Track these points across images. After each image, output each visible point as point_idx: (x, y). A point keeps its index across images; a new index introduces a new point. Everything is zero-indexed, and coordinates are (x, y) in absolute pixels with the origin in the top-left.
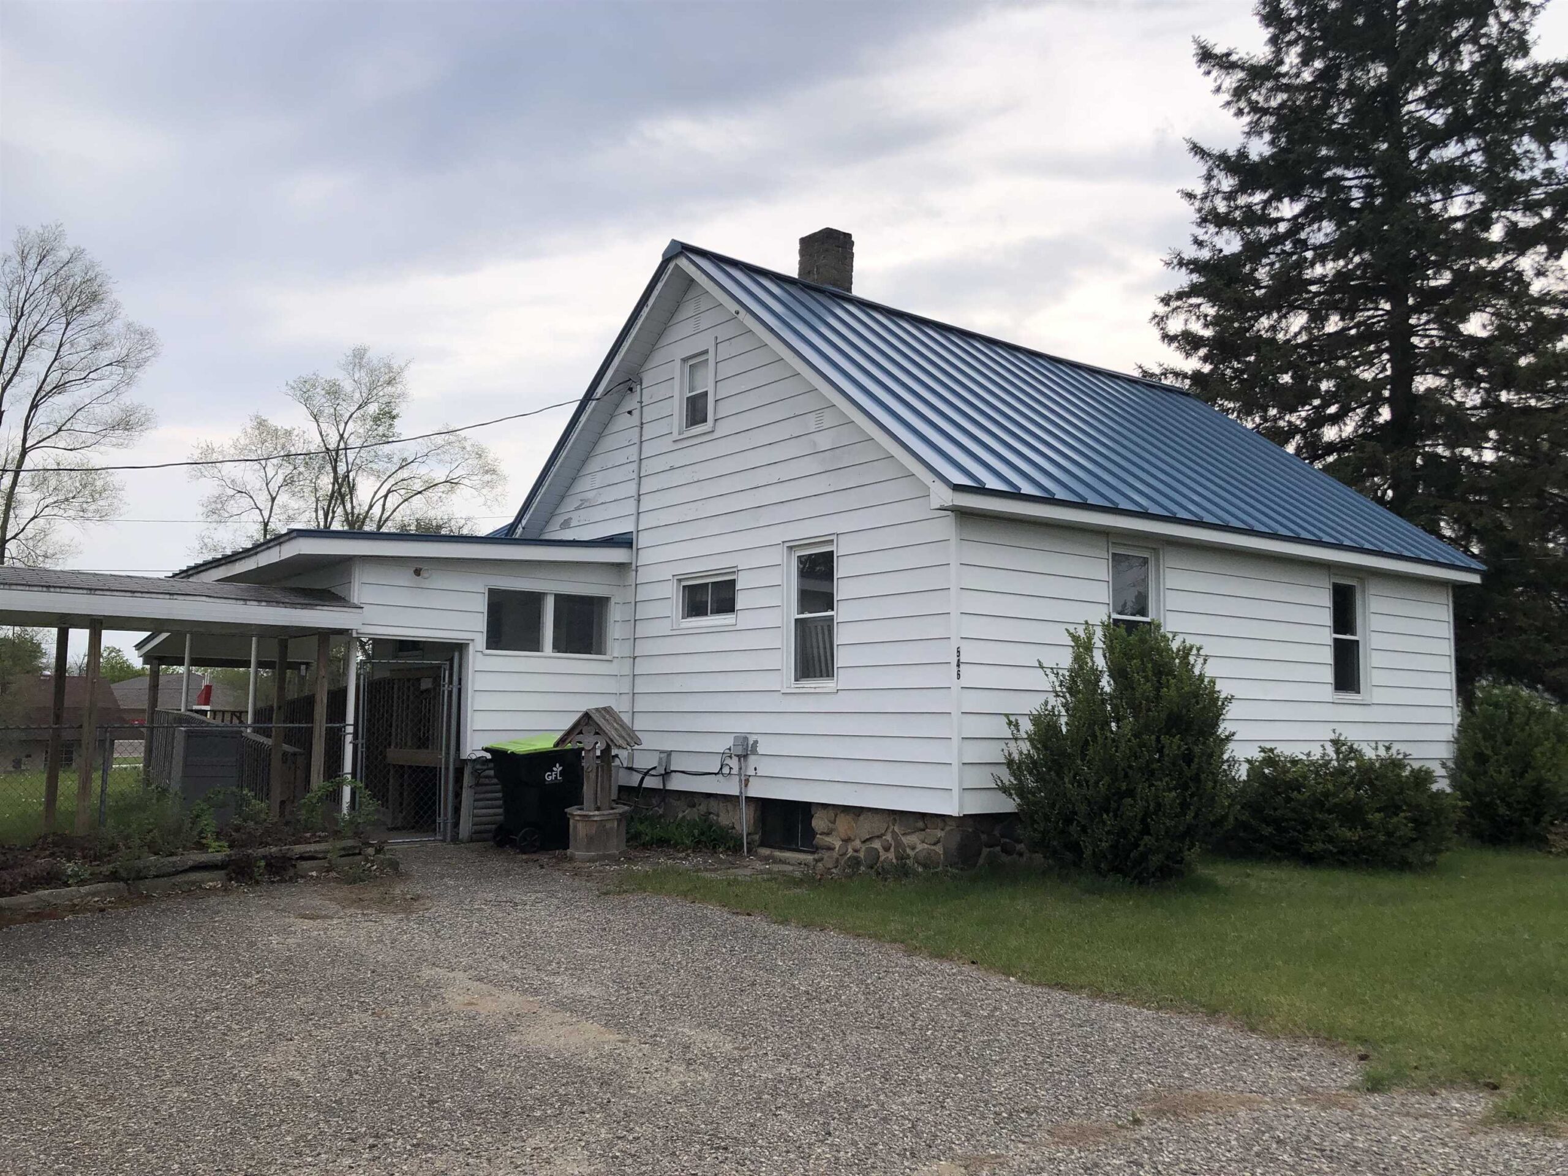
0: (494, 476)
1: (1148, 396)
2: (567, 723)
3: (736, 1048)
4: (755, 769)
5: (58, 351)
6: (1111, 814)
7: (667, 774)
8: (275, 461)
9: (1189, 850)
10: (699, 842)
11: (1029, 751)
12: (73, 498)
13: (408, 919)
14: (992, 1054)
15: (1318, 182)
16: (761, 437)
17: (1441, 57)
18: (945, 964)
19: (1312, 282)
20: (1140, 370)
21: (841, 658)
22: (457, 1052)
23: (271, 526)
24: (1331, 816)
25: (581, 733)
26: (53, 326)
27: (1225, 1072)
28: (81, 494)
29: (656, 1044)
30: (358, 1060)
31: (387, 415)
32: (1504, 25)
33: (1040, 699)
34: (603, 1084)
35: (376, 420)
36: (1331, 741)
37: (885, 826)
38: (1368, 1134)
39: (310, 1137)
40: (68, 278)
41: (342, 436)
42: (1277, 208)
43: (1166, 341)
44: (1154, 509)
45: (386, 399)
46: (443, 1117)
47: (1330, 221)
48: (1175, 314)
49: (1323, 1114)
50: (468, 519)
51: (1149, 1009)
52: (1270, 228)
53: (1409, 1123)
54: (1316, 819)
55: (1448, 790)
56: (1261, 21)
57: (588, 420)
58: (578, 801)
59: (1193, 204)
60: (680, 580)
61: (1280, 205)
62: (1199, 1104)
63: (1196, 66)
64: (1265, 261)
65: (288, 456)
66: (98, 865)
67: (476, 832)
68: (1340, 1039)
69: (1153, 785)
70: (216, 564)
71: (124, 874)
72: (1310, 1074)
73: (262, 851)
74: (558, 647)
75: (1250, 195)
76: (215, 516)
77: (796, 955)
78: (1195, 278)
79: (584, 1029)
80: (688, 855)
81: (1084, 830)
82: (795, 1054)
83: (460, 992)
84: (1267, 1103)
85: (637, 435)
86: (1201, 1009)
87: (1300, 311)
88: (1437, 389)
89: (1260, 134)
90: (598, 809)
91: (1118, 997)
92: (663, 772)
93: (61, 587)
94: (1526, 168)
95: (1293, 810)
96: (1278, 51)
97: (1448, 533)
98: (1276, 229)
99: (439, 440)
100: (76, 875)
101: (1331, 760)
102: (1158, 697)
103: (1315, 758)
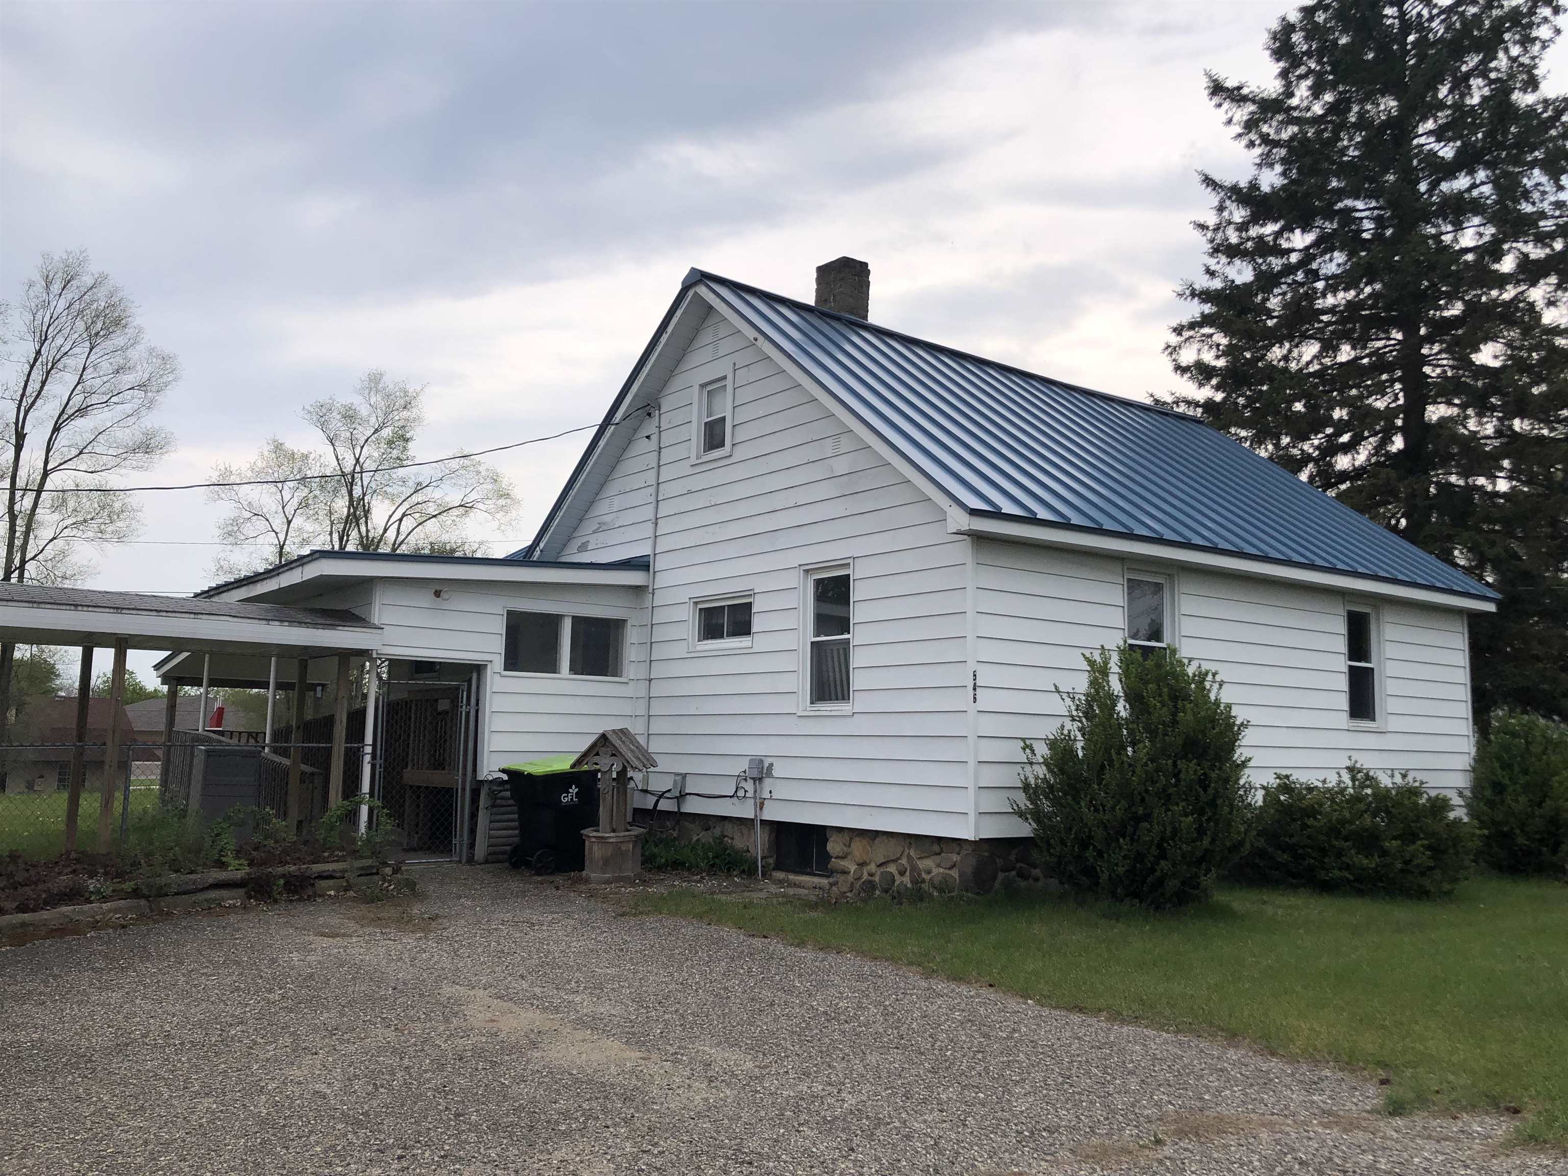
0: (508, 501)
1: (1161, 423)
2: (584, 744)
3: (756, 1066)
4: (771, 792)
5: (81, 376)
6: (1128, 839)
7: (682, 797)
8: (291, 484)
9: (1205, 875)
10: (713, 866)
11: (1045, 775)
12: (92, 519)
13: (426, 937)
14: (1013, 1074)
15: (1329, 214)
16: (777, 462)
17: (1451, 91)
18: (963, 987)
19: (1324, 312)
20: (1152, 399)
21: (858, 681)
22: (480, 1067)
23: (287, 549)
24: (1347, 844)
25: (597, 754)
26: (76, 350)
27: (1246, 1094)
28: (100, 515)
29: (676, 1061)
30: (383, 1074)
31: (402, 438)
32: (1514, 60)
33: (1058, 723)
34: (626, 1099)
35: (390, 443)
36: (1347, 768)
37: (900, 849)
38: (1391, 1156)
39: (339, 1148)
40: (92, 302)
41: (357, 460)
42: (1288, 239)
43: (1179, 372)
44: (1169, 535)
45: (401, 424)
46: (469, 1130)
47: (1341, 251)
48: (1188, 344)
49: (1345, 1137)
50: (481, 543)
51: (1168, 1032)
52: (1282, 258)
53: (1432, 1145)
54: (1334, 846)
55: (1466, 819)
56: (1271, 56)
57: (607, 444)
58: (594, 822)
59: (1205, 235)
60: (696, 603)
61: (1291, 236)
62: (1221, 1126)
63: (1207, 98)
64: (1276, 291)
65: (304, 478)
66: (119, 882)
67: (490, 854)
68: (1361, 1064)
69: (1169, 810)
70: (239, 584)
71: (146, 892)
72: (1330, 1097)
73: (280, 870)
74: (574, 669)
75: (1262, 226)
76: (231, 538)
77: (813, 977)
78: (1208, 308)
79: (605, 1046)
80: (702, 878)
81: (1100, 854)
82: (815, 1072)
83: (481, 1009)
84: (1288, 1125)
85: (656, 459)
86: (1219, 1033)
87: (1312, 341)
88: (1450, 419)
89: (1271, 165)
90: (614, 831)
91: (1136, 1020)
92: (678, 795)
93: (88, 606)
94: (1537, 200)
95: (1309, 837)
96: (1288, 85)
97: (1462, 562)
98: (1288, 259)
99: (454, 464)
100: (98, 892)
101: (1347, 787)
102: (1175, 722)
103: (1330, 785)
